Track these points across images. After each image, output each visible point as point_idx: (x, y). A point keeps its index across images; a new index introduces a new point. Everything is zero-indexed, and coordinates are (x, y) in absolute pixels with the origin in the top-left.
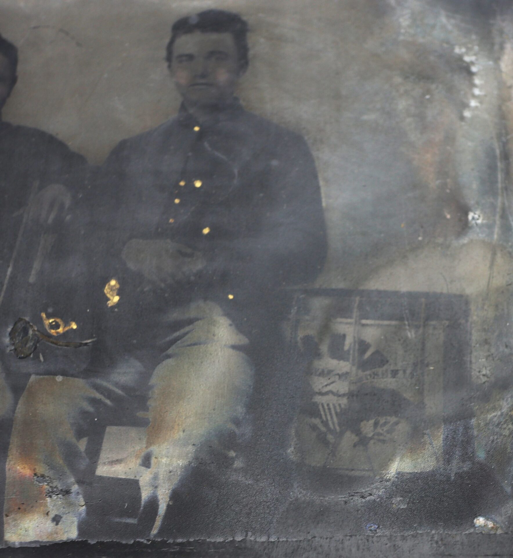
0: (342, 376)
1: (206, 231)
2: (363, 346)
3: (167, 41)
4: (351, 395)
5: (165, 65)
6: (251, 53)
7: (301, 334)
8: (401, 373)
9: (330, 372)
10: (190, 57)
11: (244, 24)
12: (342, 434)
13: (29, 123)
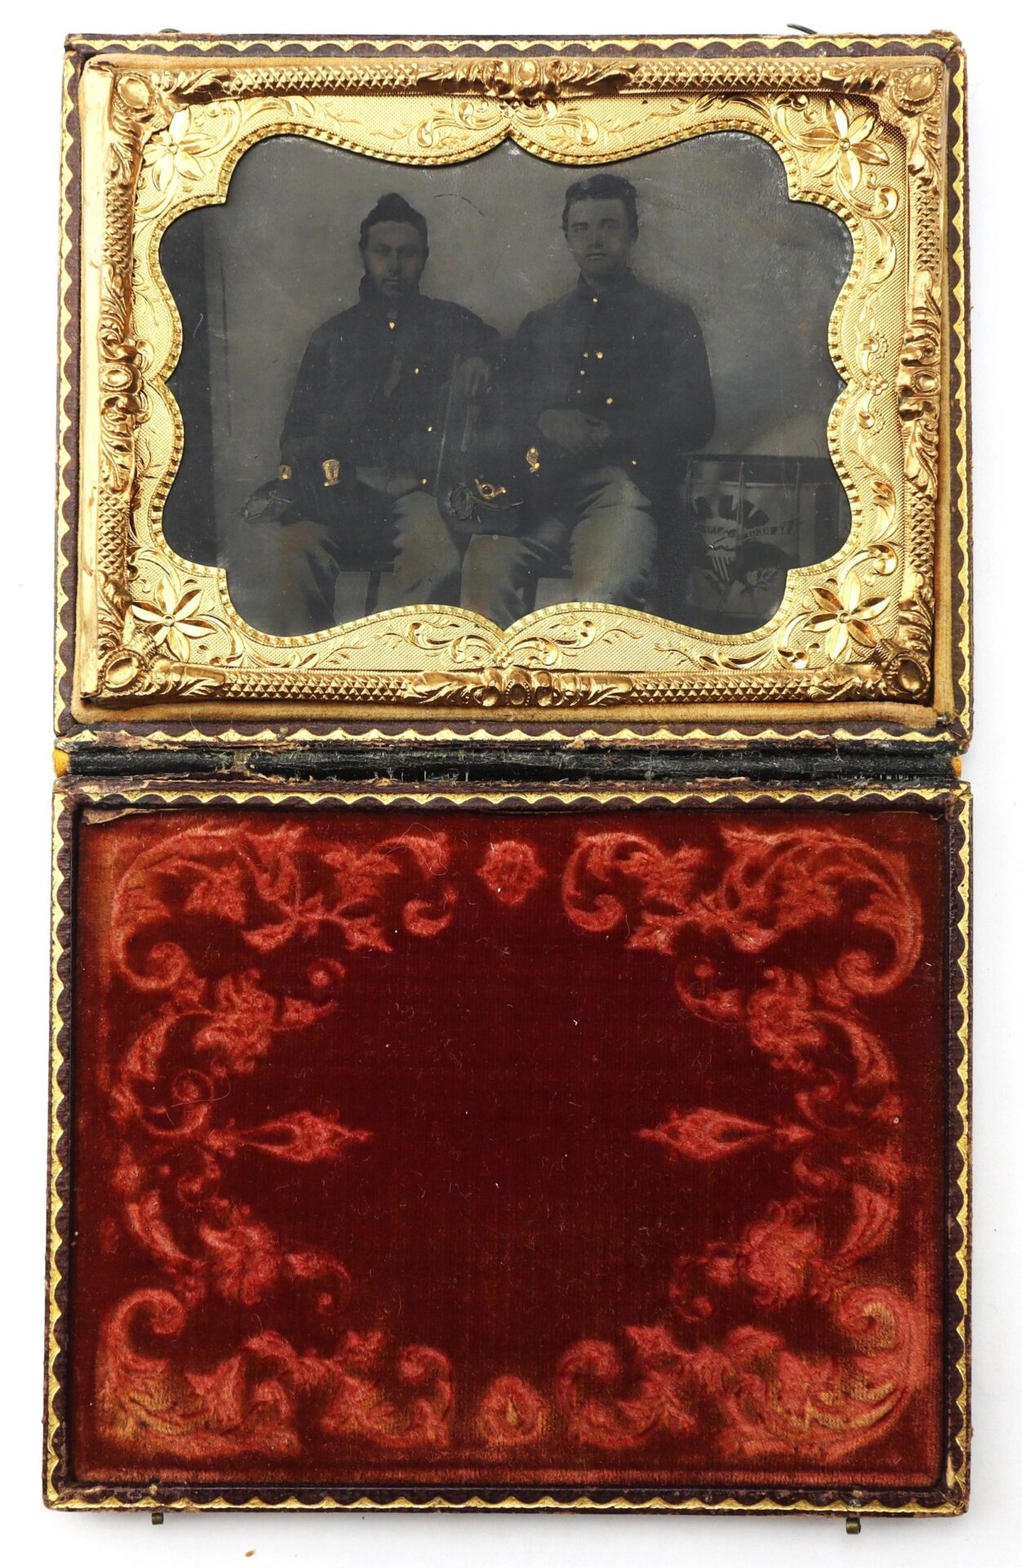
0: (731, 533)
1: (610, 401)
2: (748, 506)
3: (562, 208)
4: (738, 550)
5: (563, 233)
6: (640, 221)
7: (695, 496)
8: (779, 530)
9: (720, 529)
10: (585, 225)
11: (632, 188)
12: (732, 583)
13: (443, 296)
